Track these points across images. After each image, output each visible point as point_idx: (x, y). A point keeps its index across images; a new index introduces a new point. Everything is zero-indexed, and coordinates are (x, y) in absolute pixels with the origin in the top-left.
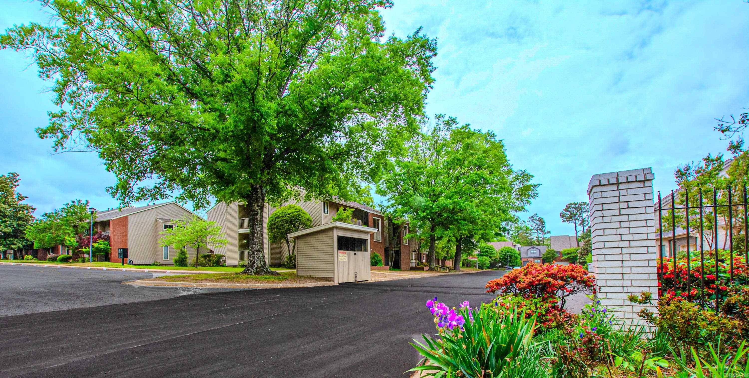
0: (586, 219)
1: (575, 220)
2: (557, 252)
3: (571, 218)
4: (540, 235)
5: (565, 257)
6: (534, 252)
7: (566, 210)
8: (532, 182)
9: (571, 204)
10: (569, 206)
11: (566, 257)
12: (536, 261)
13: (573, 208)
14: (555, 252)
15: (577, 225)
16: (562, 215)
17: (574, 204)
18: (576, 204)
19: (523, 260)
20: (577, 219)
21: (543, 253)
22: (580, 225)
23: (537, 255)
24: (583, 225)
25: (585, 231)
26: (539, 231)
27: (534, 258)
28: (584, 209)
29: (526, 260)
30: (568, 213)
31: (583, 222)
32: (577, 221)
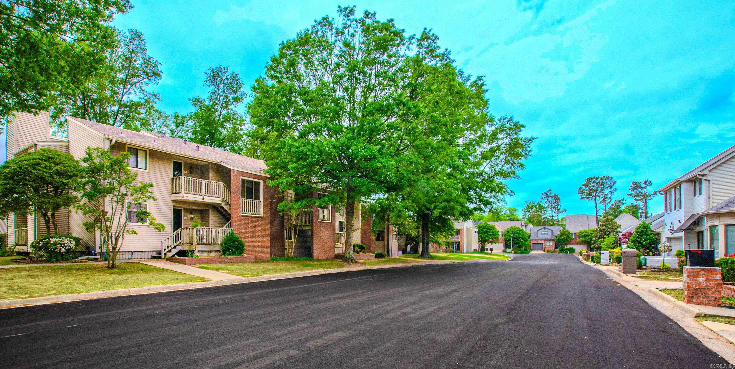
0: (609, 196)
1: (595, 196)
2: (572, 234)
3: (590, 194)
4: (554, 214)
5: (581, 239)
6: (545, 233)
7: (586, 185)
8: (524, 134)
9: (591, 178)
10: (589, 181)
11: (583, 239)
12: (548, 244)
13: (593, 182)
14: (569, 233)
15: (597, 202)
16: (581, 192)
17: (594, 178)
18: (597, 178)
19: (532, 242)
20: (598, 196)
21: (556, 235)
22: (601, 202)
23: (549, 237)
24: (605, 202)
25: (607, 209)
26: (553, 209)
27: (545, 240)
28: (607, 184)
29: (536, 242)
30: (587, 188)
31: (605, 198)
32: (597, 198)
